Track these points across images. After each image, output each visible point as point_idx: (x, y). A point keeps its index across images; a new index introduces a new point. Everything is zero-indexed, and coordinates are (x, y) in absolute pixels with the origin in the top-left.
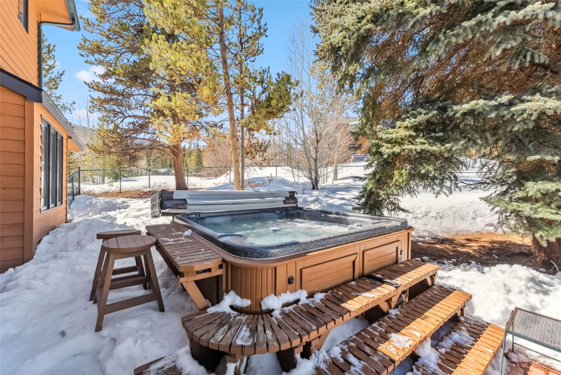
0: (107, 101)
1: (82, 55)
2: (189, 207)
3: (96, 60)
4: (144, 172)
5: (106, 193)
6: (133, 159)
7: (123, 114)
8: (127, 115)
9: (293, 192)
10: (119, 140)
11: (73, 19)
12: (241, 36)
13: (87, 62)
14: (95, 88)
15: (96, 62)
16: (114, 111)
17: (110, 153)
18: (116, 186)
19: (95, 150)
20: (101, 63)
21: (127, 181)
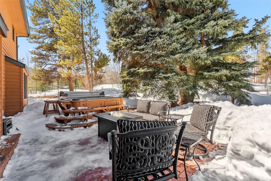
0: (39, 58)
1: (27, 40)
2: (68, 96)
3: (33, 41)
4: (56, 88)
5: (38, 97)
6: (50, 82)
7: (46, 63)
8: (47, 64)
9: (104, 92)
10: (45, 75)
11: (29, 35)
12: (90, 39)
13: (29, 42)
14: (34, 53)
15: (33, 42)
16: (41, 62)
17: (40, 80)
18: (43, 94)
19: (34, 79)
20: (36, 42)
21: (48, 92)
